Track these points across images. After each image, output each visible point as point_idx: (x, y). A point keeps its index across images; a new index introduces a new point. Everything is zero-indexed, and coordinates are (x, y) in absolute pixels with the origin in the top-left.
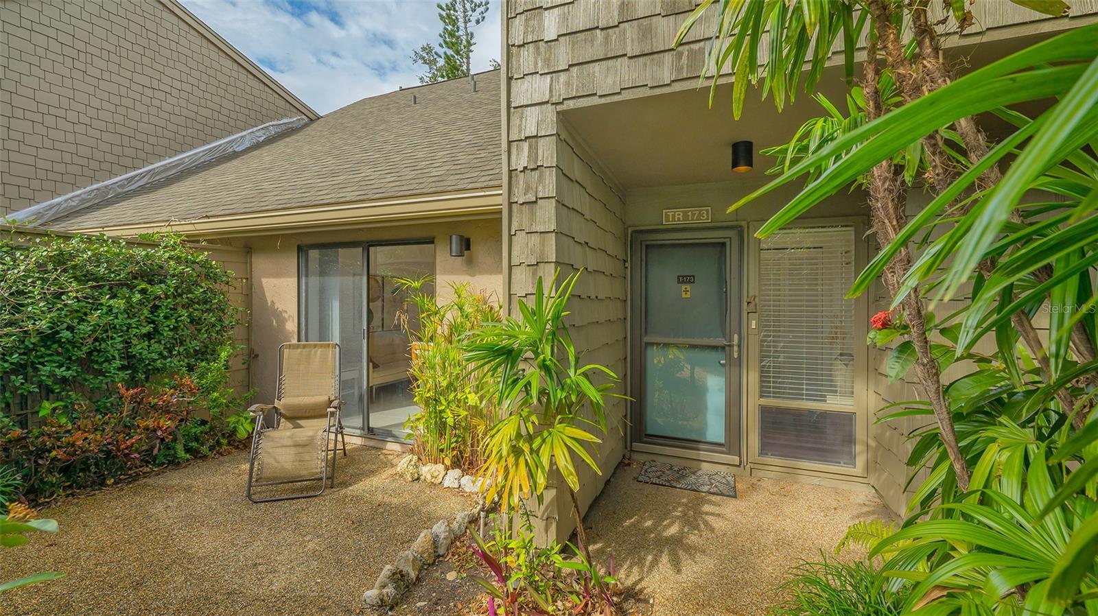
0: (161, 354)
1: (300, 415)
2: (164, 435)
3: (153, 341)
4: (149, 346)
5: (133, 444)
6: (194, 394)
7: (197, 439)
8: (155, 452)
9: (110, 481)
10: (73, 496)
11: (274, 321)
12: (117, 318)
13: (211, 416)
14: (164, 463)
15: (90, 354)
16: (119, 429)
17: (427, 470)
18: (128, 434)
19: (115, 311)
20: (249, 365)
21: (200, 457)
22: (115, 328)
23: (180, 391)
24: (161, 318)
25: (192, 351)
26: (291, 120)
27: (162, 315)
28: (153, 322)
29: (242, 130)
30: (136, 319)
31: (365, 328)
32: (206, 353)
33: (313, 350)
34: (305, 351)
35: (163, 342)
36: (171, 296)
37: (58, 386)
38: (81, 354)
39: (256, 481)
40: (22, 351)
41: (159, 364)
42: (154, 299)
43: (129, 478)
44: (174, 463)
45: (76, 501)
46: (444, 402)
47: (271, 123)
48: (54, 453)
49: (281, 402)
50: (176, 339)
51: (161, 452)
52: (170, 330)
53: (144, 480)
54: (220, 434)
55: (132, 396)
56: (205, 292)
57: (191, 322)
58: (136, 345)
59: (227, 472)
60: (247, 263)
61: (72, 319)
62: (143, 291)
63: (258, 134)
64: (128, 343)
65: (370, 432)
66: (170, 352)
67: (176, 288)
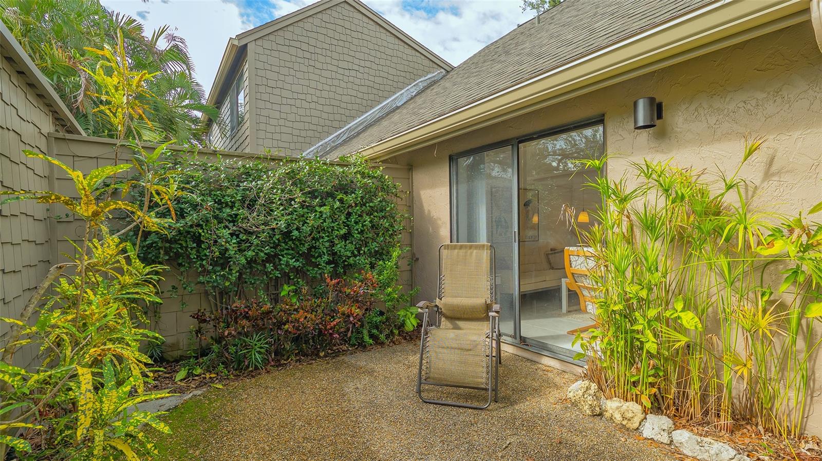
0: (353, 253)
1: (459, 316)
2: (355, 321)
3: (348, 242)
4: (345, 246)
5: (335, 326)
6: (374, 288)
7: (377, 328)
8: (349, 334)
9: (322, 354)
10: (300, 362)
11: (431, 229)
12: (325, 221)
13: (387, 309)
14: (356, 345)
15: (309, 249)
16: (327, 311)
17: (612, 406)
18: (333, 317)
19: (324, 216)
20: (412, 267)
21: (380, 343)
22: (324, 229)
23: (365, 284)
24: (353, 222)
25: (373, 251)
26: (434, 75)
27: (353, 220)
28: (348, 226)
29: (402, 89)
30: (337, 223)
31: (516, 230)
32: (381, 254)
33: (469, 251)
34: (462, 252)
35: (354, 243)
36: (359, 205)
37: (292, 274)
38: (304, 249)
39: (425, 379)
40: (272, 245)
41: (351, 261)
42: (348, 207)
43: (333, 353)
44: (362, 346)
45: (300, 367)
46: (641, 321)
47: (420, 80)
48: (287, 326)
49: (442, 302)
50: (362, 241)
51: (354, 334)
52: (359, 233)
53: (343, 358)
54: (393, 326)
55: (334, 285)
56: (380, 201)
57: (372, 227)
58: (337, 244)
59: (399, 362)
60: (409, 179)
61: (299, 222)
62: (341, 201)
63: (411, 90)
64: (333, 244)
65: (523, 342)
66: (359, 252)
67: (362, 198)
